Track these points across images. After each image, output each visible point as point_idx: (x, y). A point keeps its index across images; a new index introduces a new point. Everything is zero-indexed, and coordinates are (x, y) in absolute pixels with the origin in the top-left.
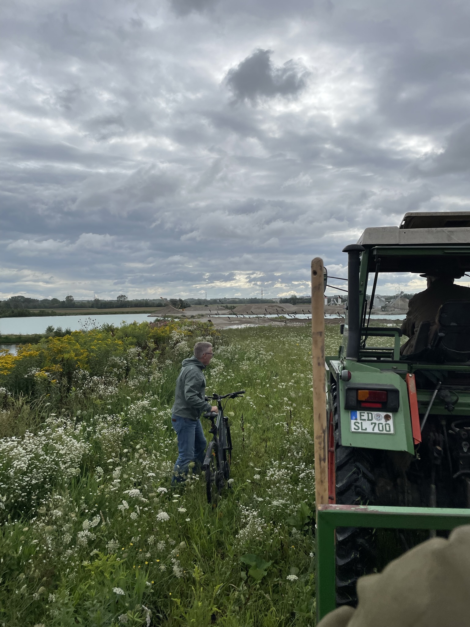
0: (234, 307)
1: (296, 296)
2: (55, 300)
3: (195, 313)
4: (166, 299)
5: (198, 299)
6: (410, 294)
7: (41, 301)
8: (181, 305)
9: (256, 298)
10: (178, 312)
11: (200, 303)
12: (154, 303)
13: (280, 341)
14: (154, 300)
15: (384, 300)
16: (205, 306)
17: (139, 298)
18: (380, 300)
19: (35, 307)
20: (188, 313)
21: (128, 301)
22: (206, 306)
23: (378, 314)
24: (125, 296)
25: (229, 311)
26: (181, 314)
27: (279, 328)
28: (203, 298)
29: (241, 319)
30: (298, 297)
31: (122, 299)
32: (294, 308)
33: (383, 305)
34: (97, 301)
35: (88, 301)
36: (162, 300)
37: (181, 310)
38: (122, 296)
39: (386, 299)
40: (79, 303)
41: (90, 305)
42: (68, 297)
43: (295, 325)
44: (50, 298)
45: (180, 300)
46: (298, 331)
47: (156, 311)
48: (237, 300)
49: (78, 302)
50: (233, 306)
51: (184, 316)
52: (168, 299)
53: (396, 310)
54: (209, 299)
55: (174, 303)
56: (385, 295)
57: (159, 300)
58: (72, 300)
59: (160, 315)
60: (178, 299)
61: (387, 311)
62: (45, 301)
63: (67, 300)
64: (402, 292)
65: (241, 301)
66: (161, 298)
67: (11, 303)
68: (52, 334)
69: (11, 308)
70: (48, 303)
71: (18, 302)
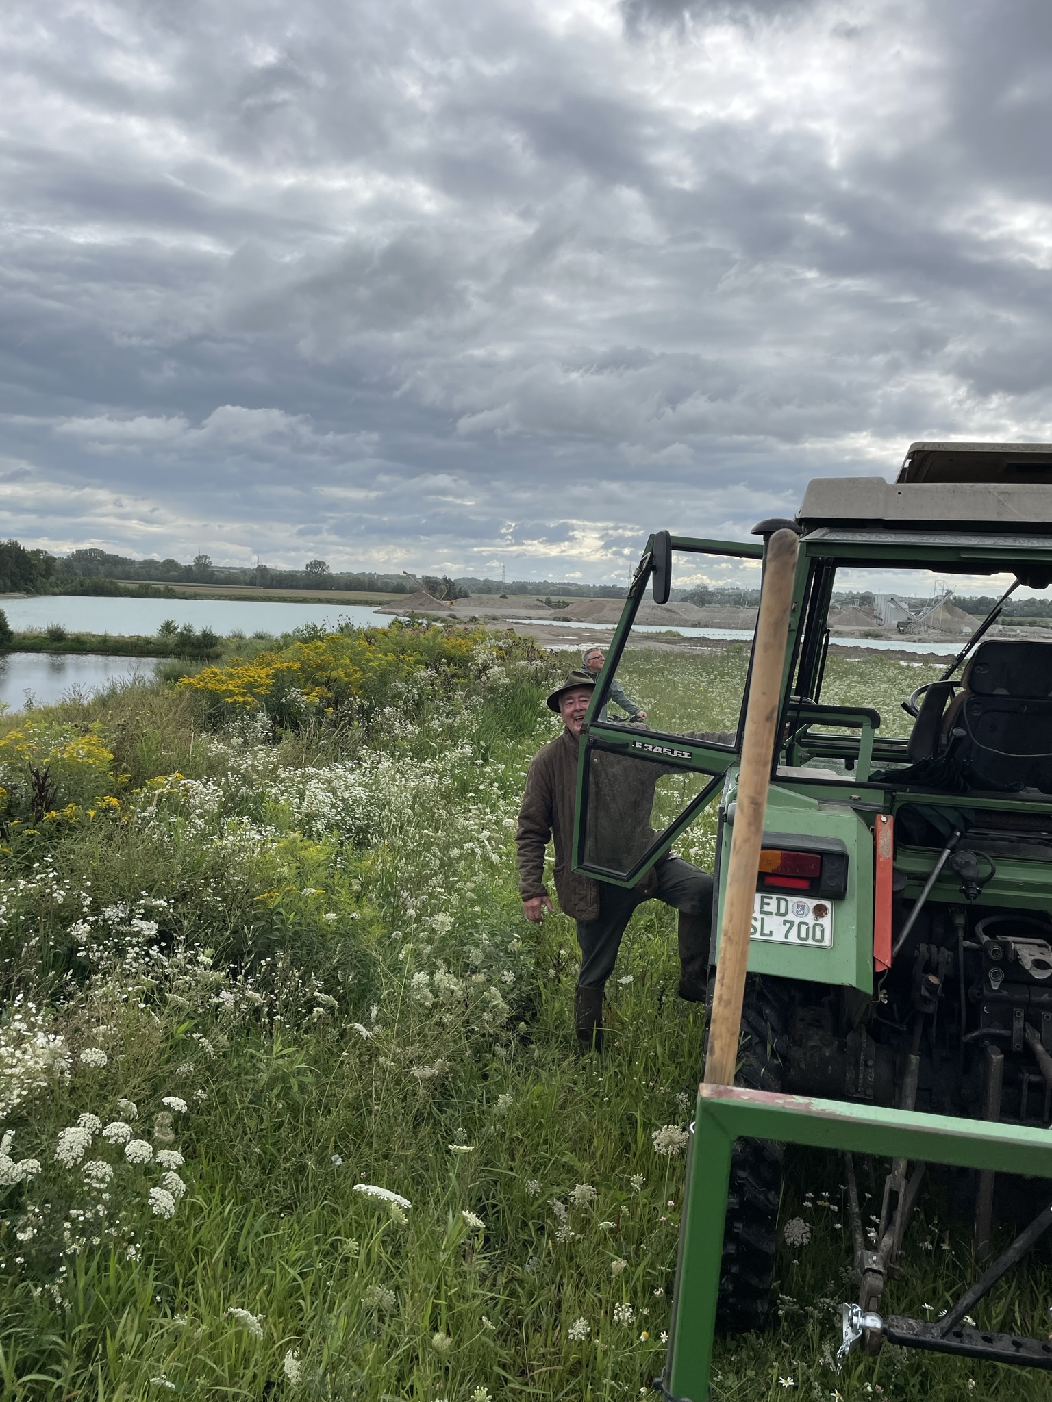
0: (566, 605)
1: (706, 587)
2: (170, 564)
3: (478, 612)
4: (414, 576)
5: (486, 581)
6: (967, 597)
7: (140, 563)
8: (450, 591)
9: (614, 586)
10: (441, 608)
11: (488, 588)
12: (387, 583)
13: (668, 681)
14: (386, 576)
15: (905, 606)
16: (501, 597)
17: (355, 570)
18: (899, 608)
19: (128, 577)
20: (463, 610)
21: (330, 576)
22: (503, 597)
23: (888, 638)
24: (324, 564)
25: (553, 611)
26: (449, 613)
27: (666, 655)
28: (496, 578)
29: (580, 631)
30: (711, 589)
31: (318, 570)
32: (699, 613)
33: (904, 619)
34: (262, 570)
35: (244, 571)
36: (408, 576)
37: (448, 603)
38: (318, 564)
39: (910, 606)
40: (222, 572)
41: (248, 579)
42: (199, 558)
43: (700, 653)
45: (447, 581)
46: (705, 664)
47: (392, 601)
48: (572, 588)
49: (221, 570)
50: (564, 602)
51: (454, 617)
52: (420, 577)
53: (931, 631)
54: (508, 581)
55: (431, 585)
57: (399, 576)
58: (207, 566)
59: (402, 611)
60: (441, 577)
61: (910, 633)
62: (150, 563)
63: (196, 564)
64: (949, 593)
65: (581, 592)
66: (404, 573)
67: (75, 564)
68: (172, 639)
69: (75, 574)
70: (156, 569)
71: (91, 561)
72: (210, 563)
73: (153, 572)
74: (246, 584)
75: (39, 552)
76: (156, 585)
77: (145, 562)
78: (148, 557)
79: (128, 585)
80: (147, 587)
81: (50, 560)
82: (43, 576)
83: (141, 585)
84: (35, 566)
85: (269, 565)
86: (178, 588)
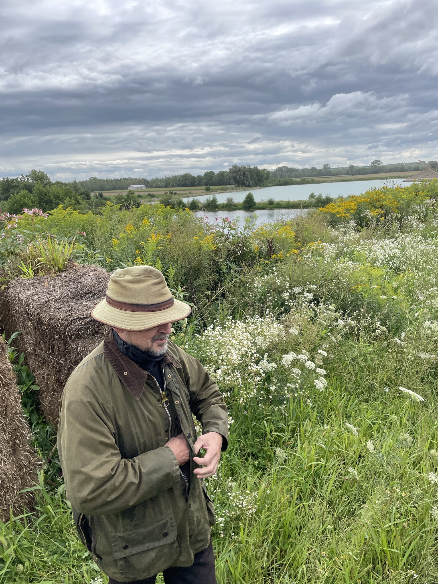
2: (313, 169)
4: (424, 162)
7: (301, 170)
12: (410, 167)
14: (410, 164)
17: (394, 163)
19: (297, 176)
21: (383, 166)
24: (380, 161)
31: (377, 165)
34: (352, 167)
35: (343, 169)
36: (421, 163)
38: (376, 161)
40: (334, 170)
41: (345, 172)
42: (325, 165)
44: (308, 167)
47: (412, 175)
52: (427, 162)
55: (433, 165)
57: (416, 163)
59: (417, 179)
63: (324, 168)
66: (419, 161)
67: (277, 173)
68: (314, 200)
69: (277, 177)
70: (308, 172)
71: (283, 172)
72: (329, 167)
73: (306, 173)
74: (344, 174)
75: (264, 170)
76: (307, 179)
77: (304, 169)
78: (305, 167)
79: (297, 180)
81: (268, 173)
82: (265, 179)
83: (302, 180)
84: (263, 176)
85: (355, 165)
86: (316, 179)
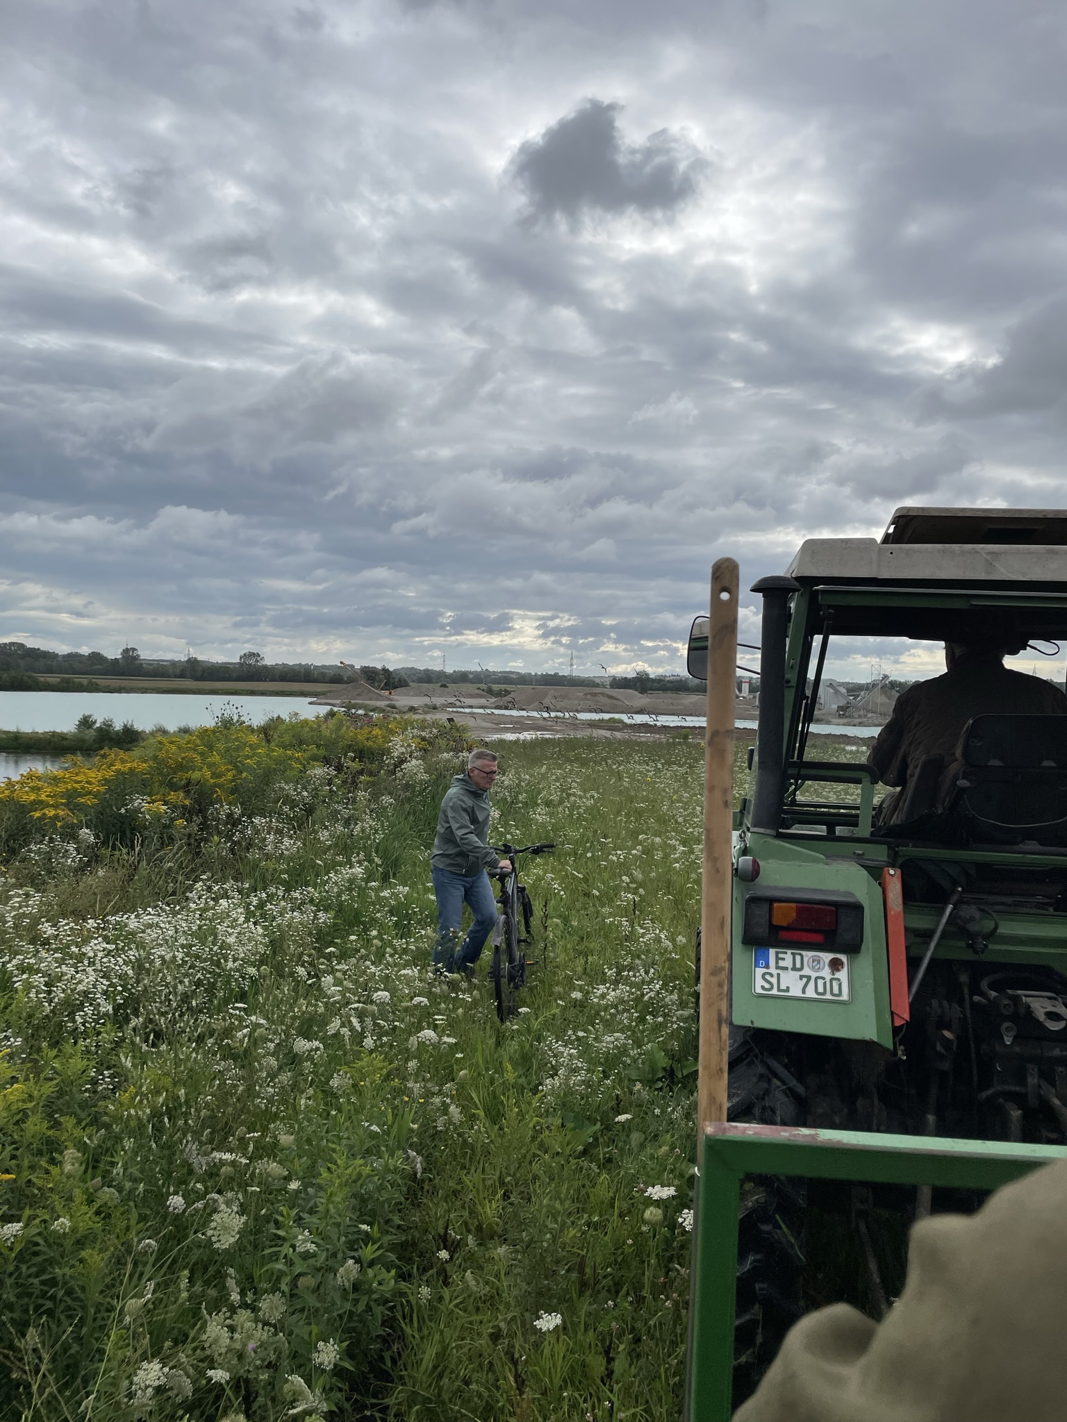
0: (507, 693)
1: (647, 675)
2: (96, 657)
3: (417, 701)
4: (352, 666)
5: (427, 670)
6: (903, 680)
7: (64, 656)
8: (388, 680)
9: (556, 674)
10: (380, 698)
11: (429, 678)
12: (324, 675)
13: (612, 772)
14: (324, 667)
15: (844, 691)
16: (441, 686)
17: (291, 661)
18: (837, 692)
19: (49, 670)
20: (403, 699)
21: (265, 667)
22: (444, 686)
23: (828, 723)
24: (259, 655)
25: (493, 700)
26: (387, 702)
27: (609, 743)
28: (436, 667)
29: (522, 720)
30: (651, 676)
31: (252, 662)
32: (641, 700)
33: (843, 703)
34: (193, 663)
35: (174, 664)
36: (345, 667)
37: (387, 693)
38: (252, 655)
39: (848, 690)
40: (151, 665)
41: (178, 671)
42: (126, 651)
43: (643, 739)
44: (85, 650)
45: (385, 670)
46: (652, 752)
47: (329, 692)
48: (514, 676)
49: (150, 663)
50: (506, 691)
51: (394, 707)
52: (358, 667)
53: (870, 715)
54: (449, 670)
55: (370, 675)
56: (848, 680)
57: (336, 666)
58: (136, 658)
59: (338, 702)
60: (379, 667)
61: (850, 717)
62: (71, 656)
63: (123, 657)
64: (886, 677)
65: (524, 680)
66: (342, 663)
68: (90, 734)
70: (81, 662)
71: (10, 655)
72: (139, 656)
73: (77, 665)
74: (176, 677)
76: (78, 678)
78: (74, 650)
79: (48, 680)
80: (67, 681)
83: (63, 680)
85: (200, 658)
86: (102, 682)
